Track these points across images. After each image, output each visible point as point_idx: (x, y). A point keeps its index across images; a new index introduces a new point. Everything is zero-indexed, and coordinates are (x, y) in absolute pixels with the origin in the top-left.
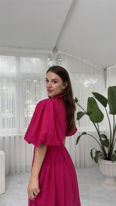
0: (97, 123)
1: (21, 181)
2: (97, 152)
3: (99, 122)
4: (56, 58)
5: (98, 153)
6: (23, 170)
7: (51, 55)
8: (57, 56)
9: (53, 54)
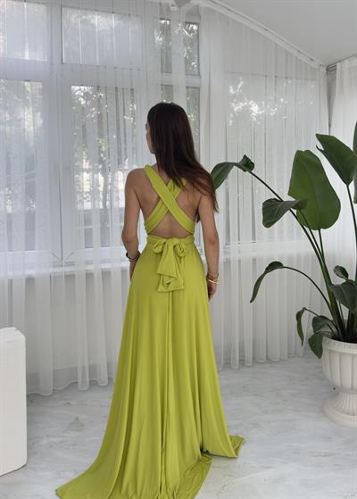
0: (317, 231)
1: (77, 418)
2: (318, 321)
3: (325, 228)
4: (185, 20)
5: (320, 324)
6: (80, 380)
7: (168, 9)
8: (189, 14)
9: (175, 8)
